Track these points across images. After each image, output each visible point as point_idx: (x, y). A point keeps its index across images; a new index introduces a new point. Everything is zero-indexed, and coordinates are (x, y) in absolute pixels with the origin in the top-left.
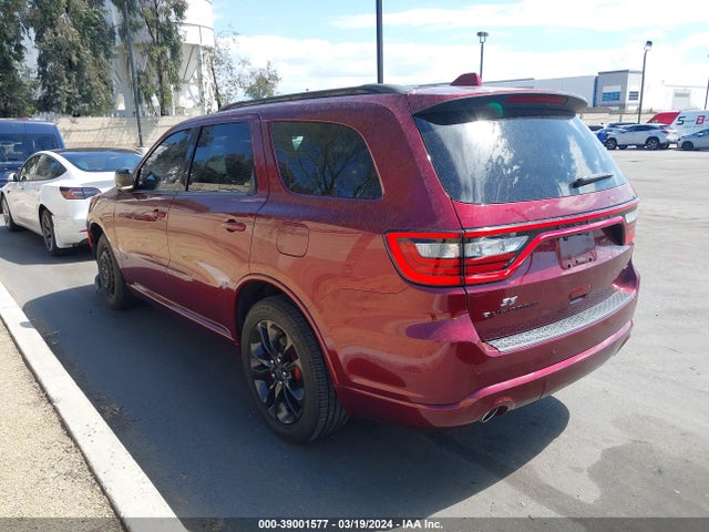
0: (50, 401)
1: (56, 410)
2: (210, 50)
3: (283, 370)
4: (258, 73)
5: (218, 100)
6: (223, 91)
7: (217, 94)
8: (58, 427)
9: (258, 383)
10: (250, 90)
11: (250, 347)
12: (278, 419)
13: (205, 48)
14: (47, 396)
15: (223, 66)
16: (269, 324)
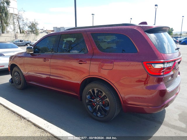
0: (24, 118)
1: (28, 121)
2: (17, 15)
3: (100, 102)
4: (32, 22)
5: (20, 29)
6: (21, 27)
7: (20, 28)
8: (33, 126)
9: (89, 107)
10: (29, 27)
11: (86, 97)
12: (97, 116)
13: (15, 15)
14: (22, 117)
15: (21, 20)
16: (95, 89)
